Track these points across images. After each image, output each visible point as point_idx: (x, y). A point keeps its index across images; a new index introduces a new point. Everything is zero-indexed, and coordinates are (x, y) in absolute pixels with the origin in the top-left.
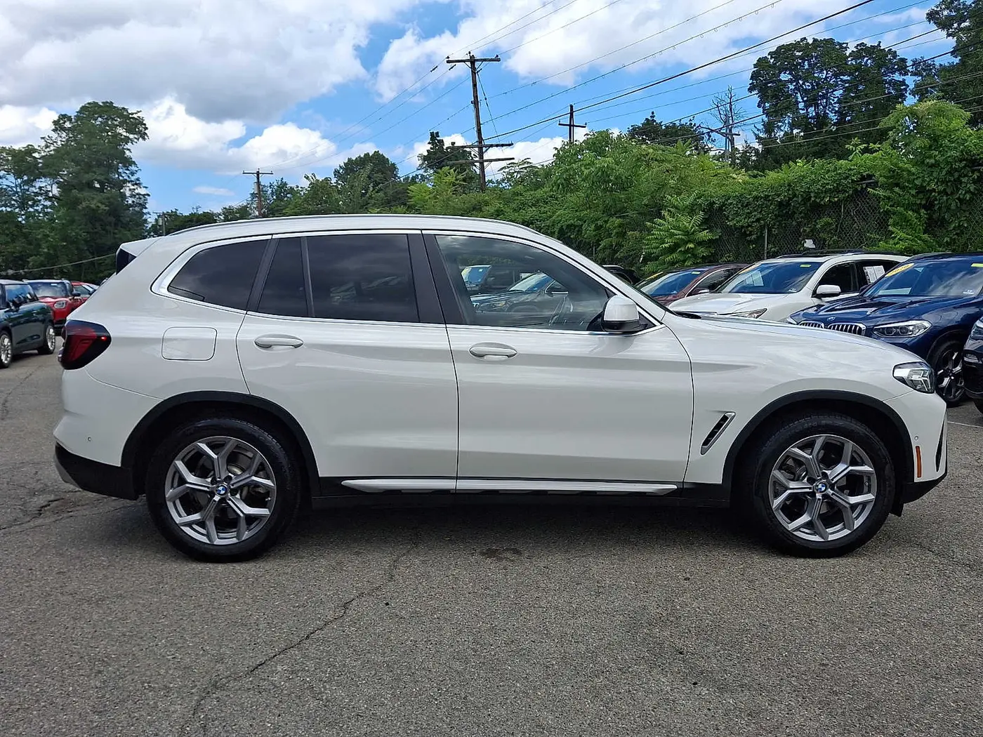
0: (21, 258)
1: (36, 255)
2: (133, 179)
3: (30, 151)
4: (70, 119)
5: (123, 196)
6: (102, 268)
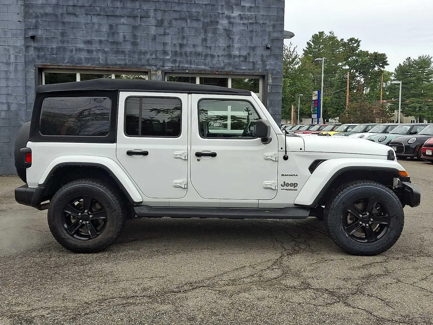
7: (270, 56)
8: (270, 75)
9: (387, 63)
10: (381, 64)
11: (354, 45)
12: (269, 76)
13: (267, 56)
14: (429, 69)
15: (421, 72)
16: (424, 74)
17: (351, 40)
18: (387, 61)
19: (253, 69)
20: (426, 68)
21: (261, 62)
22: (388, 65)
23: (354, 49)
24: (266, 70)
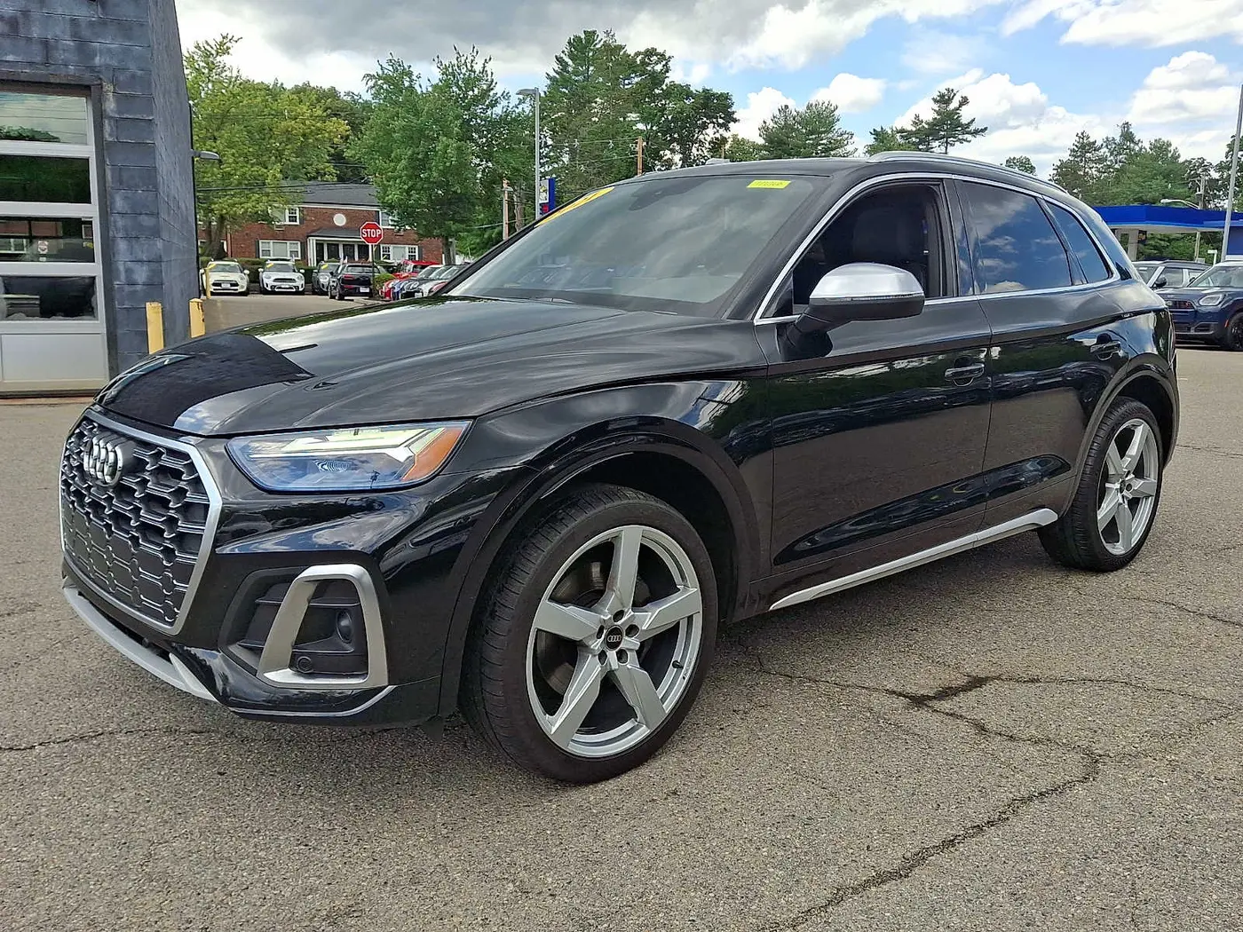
7: (103, 23)
8: (108, 87)
9: (734, 116)
10: (721, 121)
11: (655, 68)
12: (104, 90)
13: (91, 24)
14: (830, 135)
15: (812, 144)
16: (819, 148)
17: (650, 53)
18: (734, 113)
19: (46, 63)
20: (824, 132)
21: (72, 44)
22: (735, 121)
23: (657, 79)
24: (92, 69)
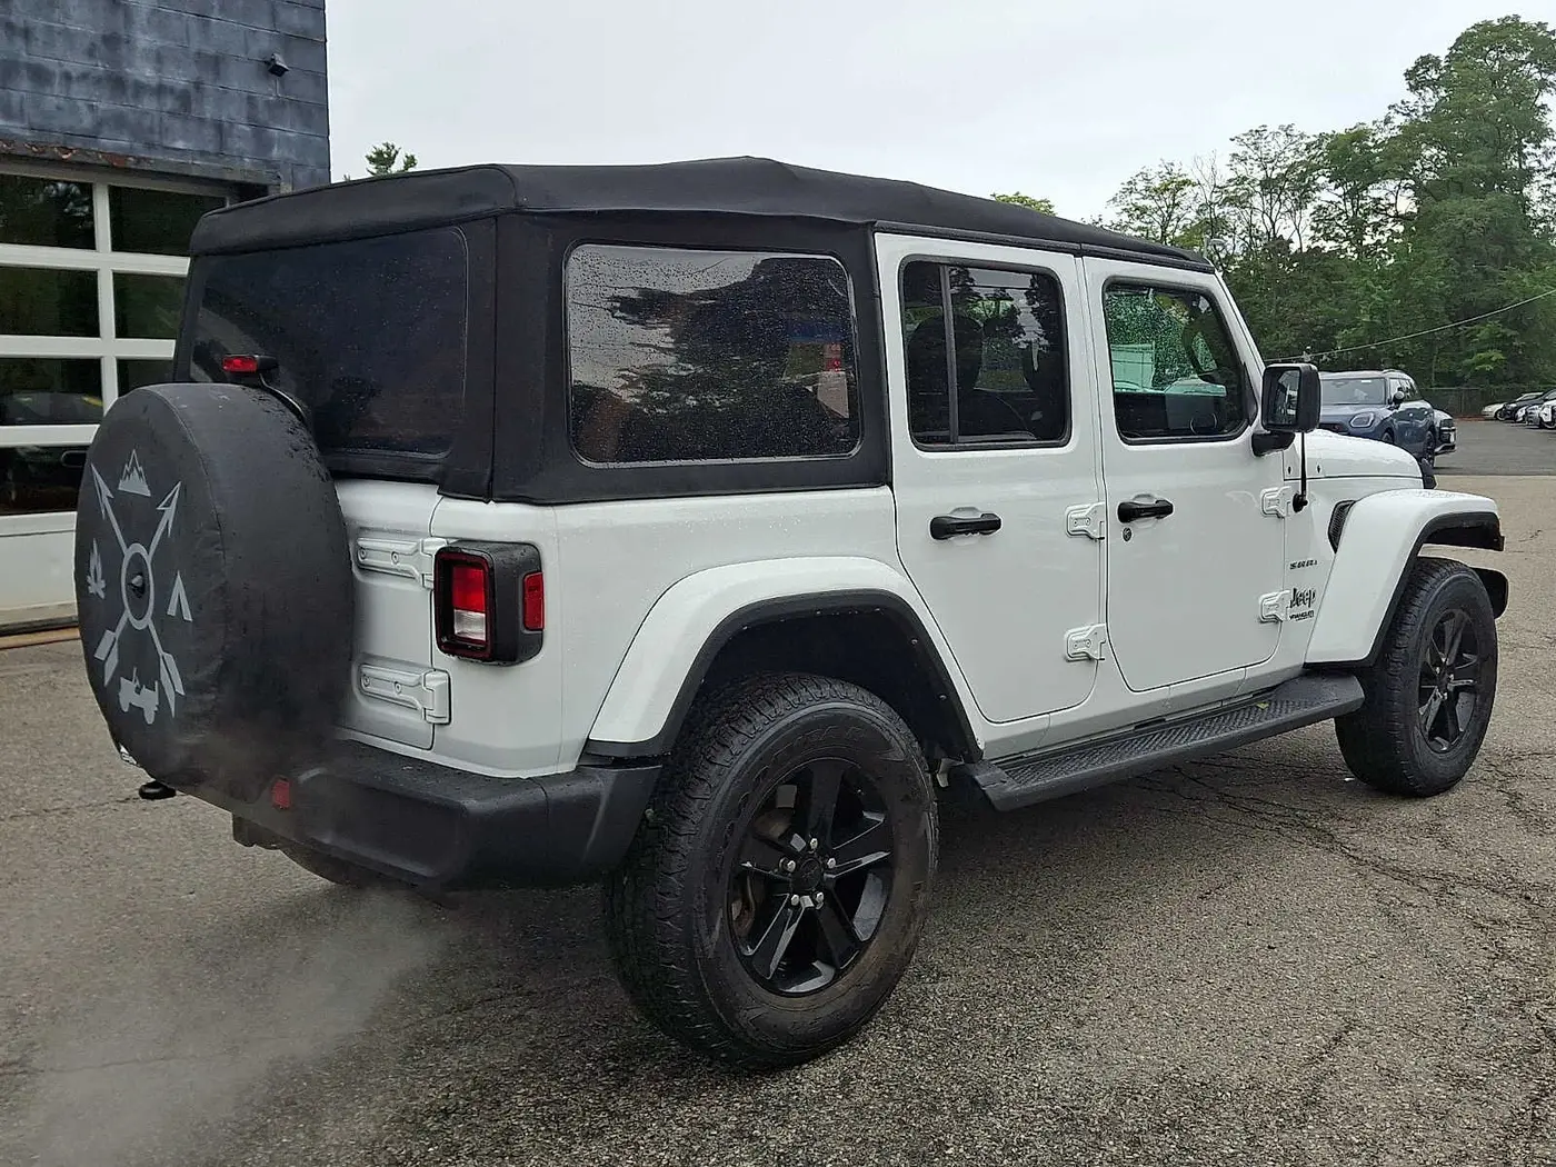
0: (1323, 335)
1: (1349, 327)
2: (1546, 166)
3: (1359, 136)
4: (1436, 62)
5: (1524, 203)
6: (1472, 348)
